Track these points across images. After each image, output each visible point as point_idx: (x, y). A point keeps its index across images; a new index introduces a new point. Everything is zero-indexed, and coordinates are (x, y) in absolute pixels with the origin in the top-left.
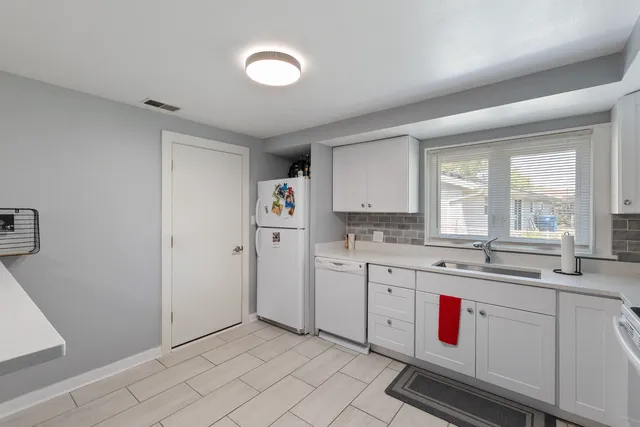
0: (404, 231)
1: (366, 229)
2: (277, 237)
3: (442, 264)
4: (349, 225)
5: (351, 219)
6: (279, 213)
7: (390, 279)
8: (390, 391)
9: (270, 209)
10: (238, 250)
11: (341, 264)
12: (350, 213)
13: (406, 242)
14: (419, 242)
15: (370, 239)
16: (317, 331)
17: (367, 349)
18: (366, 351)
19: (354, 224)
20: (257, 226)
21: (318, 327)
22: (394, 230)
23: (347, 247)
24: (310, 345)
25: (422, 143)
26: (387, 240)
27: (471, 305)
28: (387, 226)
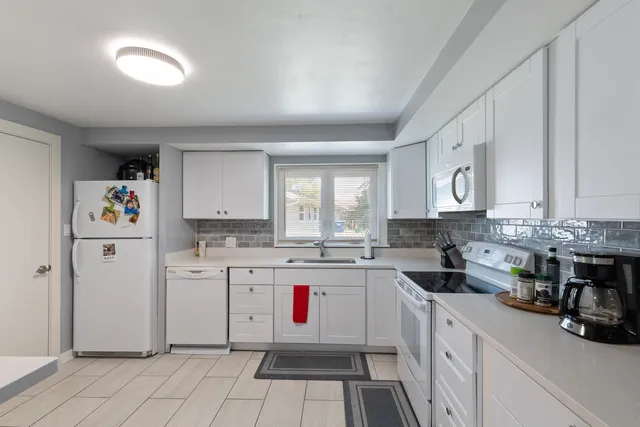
0: (256, 236)
1: (218, 235)
2: (110, 250)
3: (290, 261)
4: (199, 232)
5: (200, 225)
6: (114, 220)
7: (252, 279)
8: (259, 375)
9: (98, 215)
10: (43, 270)
11: (199, 272)
12: (199, 220)
13: (258, 245)
14: (269, 244)
15: (222, 245)
16: (168, 347)
17: (229, 349)
18: (227, 351)
19: (203, 231)
20: (72, 238)
21: (170, 341)
22: (247, 235)
23: (198, 255)
24: (161, 364)
25: (273, 159)
26: (240, 245)
27: (316, 289)
28: (240, 232)
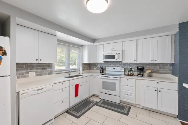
0: (45, 70)
1: (24, 71)
11: (42, 89)
13: (46, 74)
14: (51, 73)
22: (41, 70)
26: (37, 75)
27: (80, 84)
28: (36, 69)
